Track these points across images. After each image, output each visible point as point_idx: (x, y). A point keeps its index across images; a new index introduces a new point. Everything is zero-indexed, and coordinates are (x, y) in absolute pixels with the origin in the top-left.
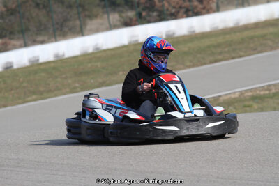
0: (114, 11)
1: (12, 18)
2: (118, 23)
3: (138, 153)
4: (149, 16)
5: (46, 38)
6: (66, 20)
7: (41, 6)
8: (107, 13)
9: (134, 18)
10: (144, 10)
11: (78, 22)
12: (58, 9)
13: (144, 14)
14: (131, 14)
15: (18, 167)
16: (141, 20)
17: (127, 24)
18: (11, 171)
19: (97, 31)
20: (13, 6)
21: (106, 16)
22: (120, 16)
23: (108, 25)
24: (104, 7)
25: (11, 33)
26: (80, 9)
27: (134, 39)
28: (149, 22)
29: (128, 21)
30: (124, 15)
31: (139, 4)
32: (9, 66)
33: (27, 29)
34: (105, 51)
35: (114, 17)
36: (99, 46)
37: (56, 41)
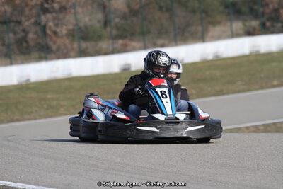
0: (237, 19)
1: (135, 19)
2: (241, 32)
3: (246, 167)
4: (273, 26)
5: (166, 42)
6: (188, 25)
7: (164, 9)
8: (231, 20)
9: (258, 28)
10: (268, 20)
11: (200, 28)
12: (180, 13)
13: (268, 24)
14: (255, 23)
15: (123, 171)
16: (265, 30)
17: (250, 33)
18: (116, 174)
19: (219, 38)
20: (137, 7)
21: (228, 24)
22: (244, 25)
23: (230, 33)
24: (228, 14)
25: (132, 34)
26: (204, 15)
27: (255, 49)
28: (272, 33)
29: (251, 30)
30: (247, 24)
31: (263, 14)
32: (127, 67)
33: (149, 32)
34: (225, 59)
35: (238, 25)
36: (220, 54)
37: (177, 45)
